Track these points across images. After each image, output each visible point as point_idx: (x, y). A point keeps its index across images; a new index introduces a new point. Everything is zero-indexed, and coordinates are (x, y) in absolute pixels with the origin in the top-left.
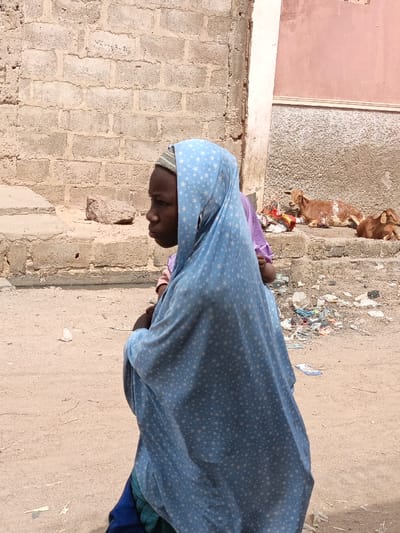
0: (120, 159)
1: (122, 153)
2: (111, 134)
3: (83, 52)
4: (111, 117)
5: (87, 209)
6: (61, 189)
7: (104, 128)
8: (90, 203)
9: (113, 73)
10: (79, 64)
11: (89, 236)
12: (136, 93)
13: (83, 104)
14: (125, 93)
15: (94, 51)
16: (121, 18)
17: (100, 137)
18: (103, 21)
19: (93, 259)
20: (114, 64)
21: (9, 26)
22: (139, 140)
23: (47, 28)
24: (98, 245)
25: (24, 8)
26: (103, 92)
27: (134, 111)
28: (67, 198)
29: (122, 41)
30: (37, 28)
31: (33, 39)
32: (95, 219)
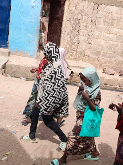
0: (113, 59)
1: (114, 57)
2: (112, 53)
3: (109, 32)
4: (112, 48)
5: (103, 70)
6: (97, 64)
7: (110, 51)
8: (104, 69)
9: (115, 38)
10: (107, 35)
11: (104, 77)
12: (120, 43)
13: (107, 45)
14: (117, 43)
15: (111, 32)
16: (119, 25)
17: (109, 53)
18: (115, 25)
19: (104, 82)
20: (116, 36)
21: (92, 25)
22: (119, 55)
23: (101, 26)
24: (106, 79)
25: (97, 21)
26: (111, 42)
27: (118, 47)
28: (98, 67)
29: (118, 30)
30: (99, 26)
31: (97, 29)
32: (105, 73)
